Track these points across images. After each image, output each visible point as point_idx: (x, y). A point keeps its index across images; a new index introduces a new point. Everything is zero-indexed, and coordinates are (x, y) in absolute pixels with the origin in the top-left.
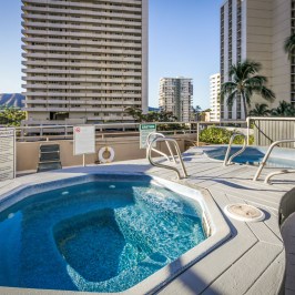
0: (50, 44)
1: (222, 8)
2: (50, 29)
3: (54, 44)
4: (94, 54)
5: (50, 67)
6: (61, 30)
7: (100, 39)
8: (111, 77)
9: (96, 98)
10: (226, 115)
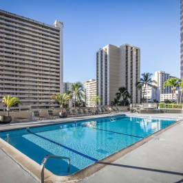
0: (6, 61)
1: (98, 53)
2: (6, 52)
3: (8, 62)
4: (33, 69)
5: (6, 75)
6: (13, 54)
7: (37, 61)
8: (43, 82)
9: (34, 94)
10: (100, 104)
